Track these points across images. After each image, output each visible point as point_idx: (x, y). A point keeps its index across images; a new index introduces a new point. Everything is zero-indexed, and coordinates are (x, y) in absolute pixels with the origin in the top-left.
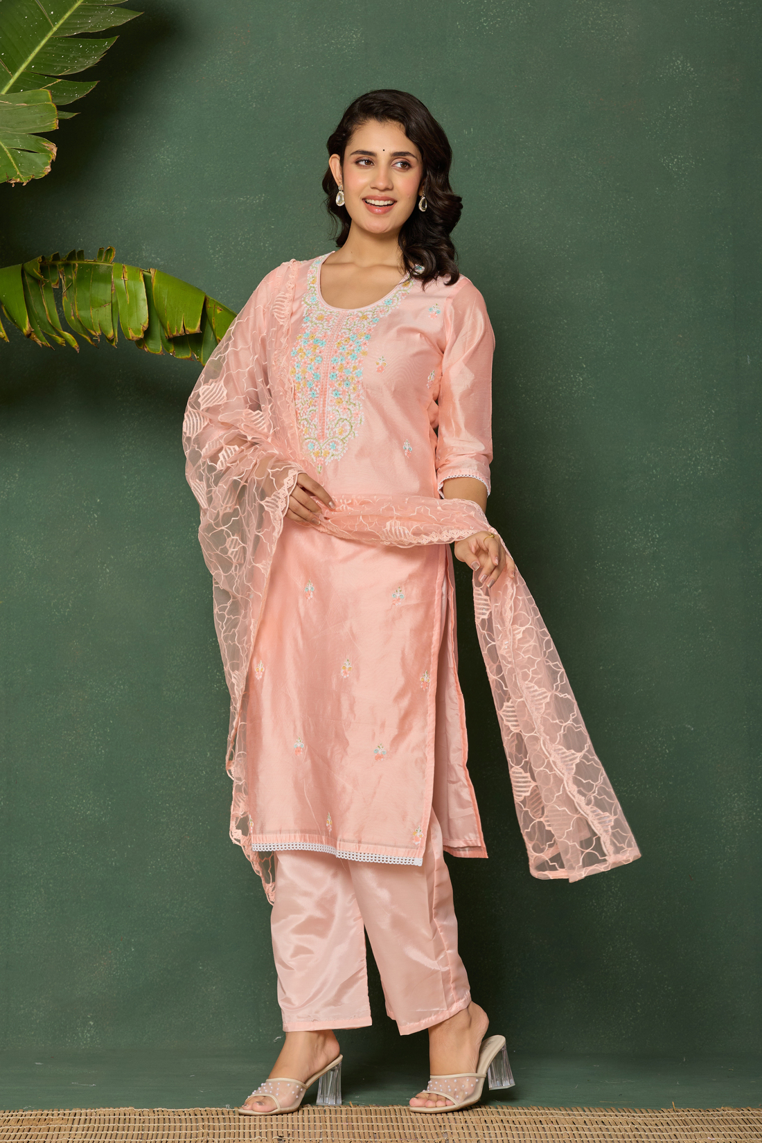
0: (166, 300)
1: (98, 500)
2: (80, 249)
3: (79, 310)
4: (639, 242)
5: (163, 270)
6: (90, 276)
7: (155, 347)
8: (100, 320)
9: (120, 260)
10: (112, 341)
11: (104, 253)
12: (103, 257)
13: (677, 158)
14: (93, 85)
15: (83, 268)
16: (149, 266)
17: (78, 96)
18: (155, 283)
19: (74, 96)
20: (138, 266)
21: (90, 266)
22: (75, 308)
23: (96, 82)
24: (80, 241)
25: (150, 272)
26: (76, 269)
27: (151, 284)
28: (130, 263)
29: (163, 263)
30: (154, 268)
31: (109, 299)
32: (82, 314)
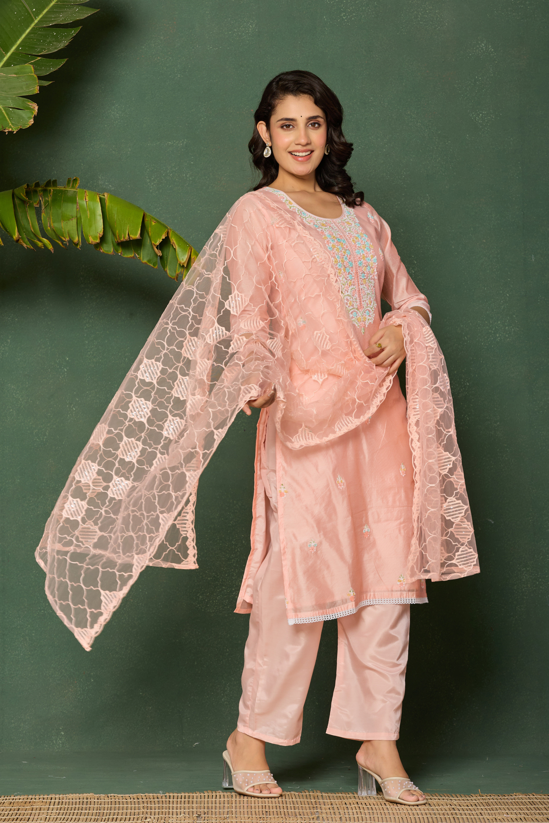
0: (116, 215)
1: (67, 359)
2: (54, 179)
3: (53, 222)
4: (455, 173)
5: (113, 194)
6: (61, 198)
7: (108, 249)
8: (69, 230)
9: (83, 186)
10: (77, 245)
11: (72, 181)
12: (71, 184)
13: (482, 113)
14: (64, 61)
15: (57, 193)
16: (103, 191)
17: (52, 70)
18: (108, 203)
19: (50, 70)
20: (95, 191)
21: (61, 191)
22: (51, 221)
23: (66, 60)
24: (54, 173)
25: (104, 196)
26: (52, 193)
27: (105, 204)
28: (89, 189)
29: (113, 188)
30: (107, 192)
31: (74, 214)
32: (56, 225)
